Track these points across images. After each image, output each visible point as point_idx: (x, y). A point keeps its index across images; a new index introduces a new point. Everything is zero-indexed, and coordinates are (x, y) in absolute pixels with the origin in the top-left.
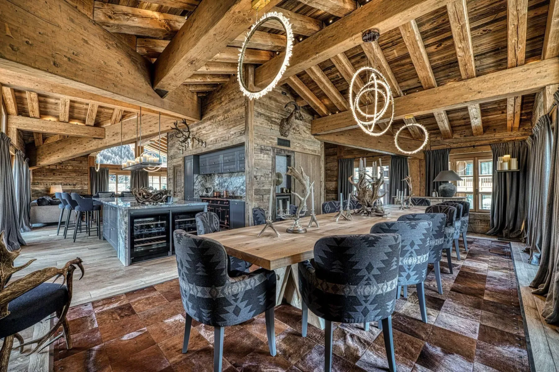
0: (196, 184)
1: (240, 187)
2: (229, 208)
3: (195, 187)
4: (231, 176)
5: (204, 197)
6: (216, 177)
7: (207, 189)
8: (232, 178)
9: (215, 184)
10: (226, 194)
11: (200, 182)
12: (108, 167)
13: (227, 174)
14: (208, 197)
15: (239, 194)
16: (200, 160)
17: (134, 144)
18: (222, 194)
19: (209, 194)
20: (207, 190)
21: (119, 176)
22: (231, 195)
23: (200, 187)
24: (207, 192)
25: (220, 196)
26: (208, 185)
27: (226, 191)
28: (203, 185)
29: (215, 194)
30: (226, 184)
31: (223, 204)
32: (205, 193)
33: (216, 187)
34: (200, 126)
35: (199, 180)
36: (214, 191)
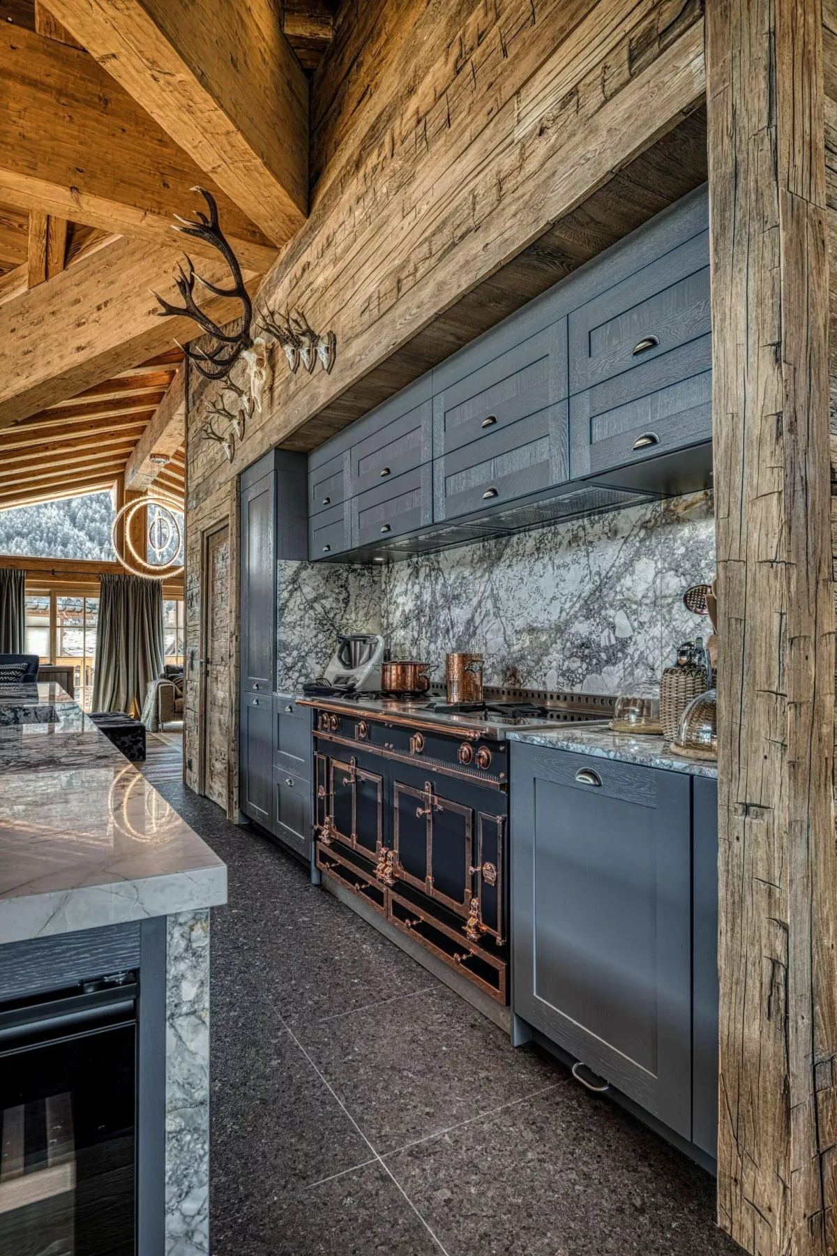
0: (289, 619)
1: (560, 629)
2: (502, 798)
3: (282, 635)
4: (491, 561)
5: (328, 692)
6: (402, 571)
7: (346, 644)
8: (498, 573)
9: (396, 618)
10: (465, 673)
11: (310, 604)
12: (22, 566)
13: (464, 551)
14: (350, 692)
15: (552, 683)
16: (313, 478)
17: (115, 484)
18: (436, 677)
19: (362, 673)
20: (348, 650)
21: (60, 601)
22: (496, 682)
23: (309, 633)
24: (350, 663)
25: (419, 692)
26: (357, 622)
27: (466, 659)
28: (325, 623)
29: (394, 671)
30: (460, 614)
31: (452, 758)
32: (335, 669)
33: (400, 634)
34: (304, 259)
35: (308, 591)
36: (387, 656)
